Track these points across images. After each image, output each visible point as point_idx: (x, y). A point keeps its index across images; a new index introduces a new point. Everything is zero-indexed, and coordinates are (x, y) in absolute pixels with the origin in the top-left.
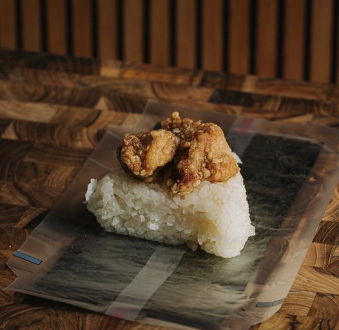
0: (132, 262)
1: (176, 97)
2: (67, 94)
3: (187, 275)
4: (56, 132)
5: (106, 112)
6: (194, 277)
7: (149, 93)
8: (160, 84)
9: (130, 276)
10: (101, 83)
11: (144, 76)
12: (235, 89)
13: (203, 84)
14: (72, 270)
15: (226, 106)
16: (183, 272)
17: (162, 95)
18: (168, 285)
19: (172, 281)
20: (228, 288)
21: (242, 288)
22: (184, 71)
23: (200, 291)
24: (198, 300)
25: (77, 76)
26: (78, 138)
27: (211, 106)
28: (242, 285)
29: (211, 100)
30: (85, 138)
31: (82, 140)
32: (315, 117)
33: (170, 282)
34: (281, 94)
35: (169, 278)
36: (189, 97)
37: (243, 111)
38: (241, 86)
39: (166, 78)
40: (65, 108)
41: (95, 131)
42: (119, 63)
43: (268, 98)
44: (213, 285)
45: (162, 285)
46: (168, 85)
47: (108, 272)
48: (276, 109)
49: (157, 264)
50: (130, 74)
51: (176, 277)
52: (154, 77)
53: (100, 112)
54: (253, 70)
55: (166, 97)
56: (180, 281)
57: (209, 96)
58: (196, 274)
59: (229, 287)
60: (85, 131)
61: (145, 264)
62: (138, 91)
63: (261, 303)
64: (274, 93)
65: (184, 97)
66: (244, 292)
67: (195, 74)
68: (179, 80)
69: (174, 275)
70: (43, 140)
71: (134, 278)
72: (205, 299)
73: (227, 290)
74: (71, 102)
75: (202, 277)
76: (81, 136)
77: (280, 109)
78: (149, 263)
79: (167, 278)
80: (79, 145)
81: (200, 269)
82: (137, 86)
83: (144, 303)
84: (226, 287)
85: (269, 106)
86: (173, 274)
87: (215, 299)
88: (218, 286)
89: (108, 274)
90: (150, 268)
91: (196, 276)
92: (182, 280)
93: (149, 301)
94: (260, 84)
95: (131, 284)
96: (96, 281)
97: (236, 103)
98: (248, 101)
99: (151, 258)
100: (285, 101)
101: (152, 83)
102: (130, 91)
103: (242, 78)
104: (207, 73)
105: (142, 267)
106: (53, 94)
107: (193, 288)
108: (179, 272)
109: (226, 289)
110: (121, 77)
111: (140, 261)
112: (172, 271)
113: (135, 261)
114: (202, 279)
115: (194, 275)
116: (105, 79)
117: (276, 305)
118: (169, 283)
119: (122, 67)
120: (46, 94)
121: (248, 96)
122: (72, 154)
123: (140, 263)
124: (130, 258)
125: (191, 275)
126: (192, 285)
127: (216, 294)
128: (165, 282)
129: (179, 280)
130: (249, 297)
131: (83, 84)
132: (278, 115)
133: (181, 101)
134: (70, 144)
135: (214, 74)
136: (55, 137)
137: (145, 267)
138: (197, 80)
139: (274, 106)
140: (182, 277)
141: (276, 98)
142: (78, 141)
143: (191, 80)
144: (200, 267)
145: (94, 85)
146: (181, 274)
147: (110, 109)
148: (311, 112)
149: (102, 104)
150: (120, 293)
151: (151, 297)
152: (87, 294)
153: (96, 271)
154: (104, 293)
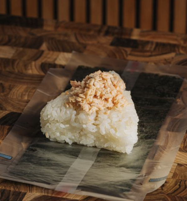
1: (90, 42)
2: (22, 40)
3: (104, 163)
4: (16, 64)
5: (46, 52)
6: (109, 164)
7: (73, 40)
10: (43, 34)
12: (127, 37)
13: (107, 33)
14: (32, 162)
15: (121, 48)
16: (101, 161)
19: (95, 167)
20: (131, 170)
21: (139, 170)
24: (113, 178)
25: (28, 29)
26: (29, 68)
27: (112, 48)
28: (139, 168)
29: (112, 44)
30: (34, 67)
31: (32, 69)
32: (177, 55)
33: (94, 167)
34: (156, 40)
35: (93, 164)
36: (98, 42)
40: (21, 49)
41: (40, 63)
43: (148, 42)
44: (121, 168)
45: (89, 169)
46: (85, 35)
48: (152, 49)
51: (98, 164)
53: (43, 52)
54: (138, 26)
55: (84, 42)
56: (101, 167)
57: (110, 41)
58: (110, 162)
60: (33, 63)
61: (77, 156)
62: (66, 38)
63: (152, 179)
64: (151, 40)
65: (95, 42)
66: (141, 172)
68: (92, 32)
70: (8, 69)
74: (24, 45)
76: (31, 67)
77: (155, 49)
78: (80, 156)
80: (30, 72)
81: (112, 158)
82: (66, 35)
83: (79, 182)
85: (148, 48)
86: (95, 162)
88: (124, 169)
89: (55, 163)
91: (110, 163)
92: (102, 166)
93: (82, 180)
94: (141, 35)
97: (128, 46)
98: (135, 45)
100: (157, 44)
101: (75, 34)
102: (62, 38)
103: (131, 30)
104: (109, 27)
106: (14, 40)
107: (109, 171)
108: (99, 161)
109: (129, 170)
110: (56, 30)
114: (114, 164)
116: (46, 31)
117: (162, 180)
119: (57, 23)
120: (10, 41)
121: (135, 41)
122: (25, 78)
126: (107, 169)
129: (99, 166)
131: (33, 34)
132: (154, 53)
133: (93, 45)
134: (24, 71)
135: (114, 28)
136: (15, 67)
137: (78, 158)
138: (103, 32)
139: (151, 48)
140: (101, 164)
141: (152, 43)
142: (29, 69)
143: (100, 32)
145: (39, 35)
146: (100, 162)
147: (49, 50)
148: (174, 51)
149: (44, 47)
151: (84, 178)
152: (42, 178)
153: (47, 162)
154: (53, 177)
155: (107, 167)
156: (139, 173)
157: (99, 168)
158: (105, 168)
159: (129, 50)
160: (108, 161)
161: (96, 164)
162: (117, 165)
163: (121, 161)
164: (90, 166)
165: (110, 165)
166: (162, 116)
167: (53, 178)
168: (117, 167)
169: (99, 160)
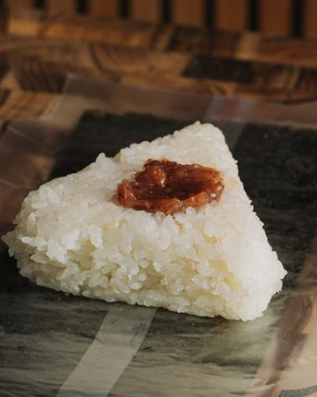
0: (73, 336)
1: (129, 68)
3: (162, 352)
5: (16, 93)
6: (175, 355)
7: (86, 61)
8: (104, 46)
9: (72, 358)
11: (78, 34)
12: (225, 54)
13: (173, 46)
15: (210, 83)
16: (155, 347)
17: (108, 65)
18: (135, 369)
19: (140, 362)
20: (231, 370)
21: (253, 368)
22: (143, 26)
23: (187, 376)
24: (186, 390)
27: (187, 82)
28: (253, 365)
29: (186, 73)
33: (137, 364)
34: (299, 63)
35: (134, 357)
36: (151, 68)
37: (237, 91)
38: (234, 48)
39: (114, 38)
42: (38, 13)
43: (278, 68)
44: (207, 365)
45: (126, 369)
46: (117, 49)
47: (35, 353)
48: (291, 86)
49: (113, 336)
50: (55, 31)
51: (146, 355)
52: (96, 36)
53: (7, 93)
54: (254, 23)
55: (113, 67)
56: (154, 362)
58: (178, 350)
59: (232, 367)
61: (93, 337)
62: (68, 58)
63: (286, 391)
64: (287, 61)
65: (142, 67)
66: (256, 375)
67: (160, 30)
68: (135, 41)
69: (141, 354)
71: (79, 360)
72: (195, 388)
73: (230, 372)
75: (186, 354)
77: (297, 86)
78: (99, 335)
79: (131, 358)
81: (182, 341)
82: (67, 49)
84: (227, 368)
85: (279, 83)
86: (140, 350)
87: (214, 388)
88: (215, 367)
90: (102, 342)
91: (178, 353)
92: (156, 360)
94: (265, 46)
95: (77, 369)
96: (19, 368)
97: (226, 77)
98: (245, 74)
99: (102, 327)
100: (304, 73)
101: (92, 46)
102: (56, 58)
103: (237, 37)
104: (179, 29)
105: (91, 343)
107: (175, 372)
108: (149, 348)
109: (227, 371)
110: (41, 36)
111: (85, 332)
112: (138, 347)
113: (75, 333)
114: (188, 356)
115: (173, 351)
116: (15, 38)
117: (311, 393)
118: (135, 366)
119: (43, 19)
121: (246, 65)
123: (85, 336)
124: (69, 329)
125: (169, 352)
126: (171, 367)
127: (212, 380)
128: (129, 365)
129: (150, 360)
130: (266, 382)
132: (295, 96)
133: (137, 74)
135: (191, 31)
137: (95, 342)
138: (164, 40)
139: (287, 82)
140: (155, 355)
141: (290, 69)
143: (154, 40)
144: (181, 338)
146: (153, 351)
147: (23, 87)
149: (10, 80)
150: (61, 385)
152: (8, 389)
153: (17, 352)
154: (36, 387)
155: (170, 364)
156: (253, 378)
157: (150, 366)
158: (164, 365)
159: (229, 88)
160: (173, 348)
161: (142, 356)
162: (194, 359)
163: (205, 348)
164: (128, 361)
165: (177, 359)
166: (304, 235)
167: (36, 389)
168: (196, 362)
169: (148, 346)
